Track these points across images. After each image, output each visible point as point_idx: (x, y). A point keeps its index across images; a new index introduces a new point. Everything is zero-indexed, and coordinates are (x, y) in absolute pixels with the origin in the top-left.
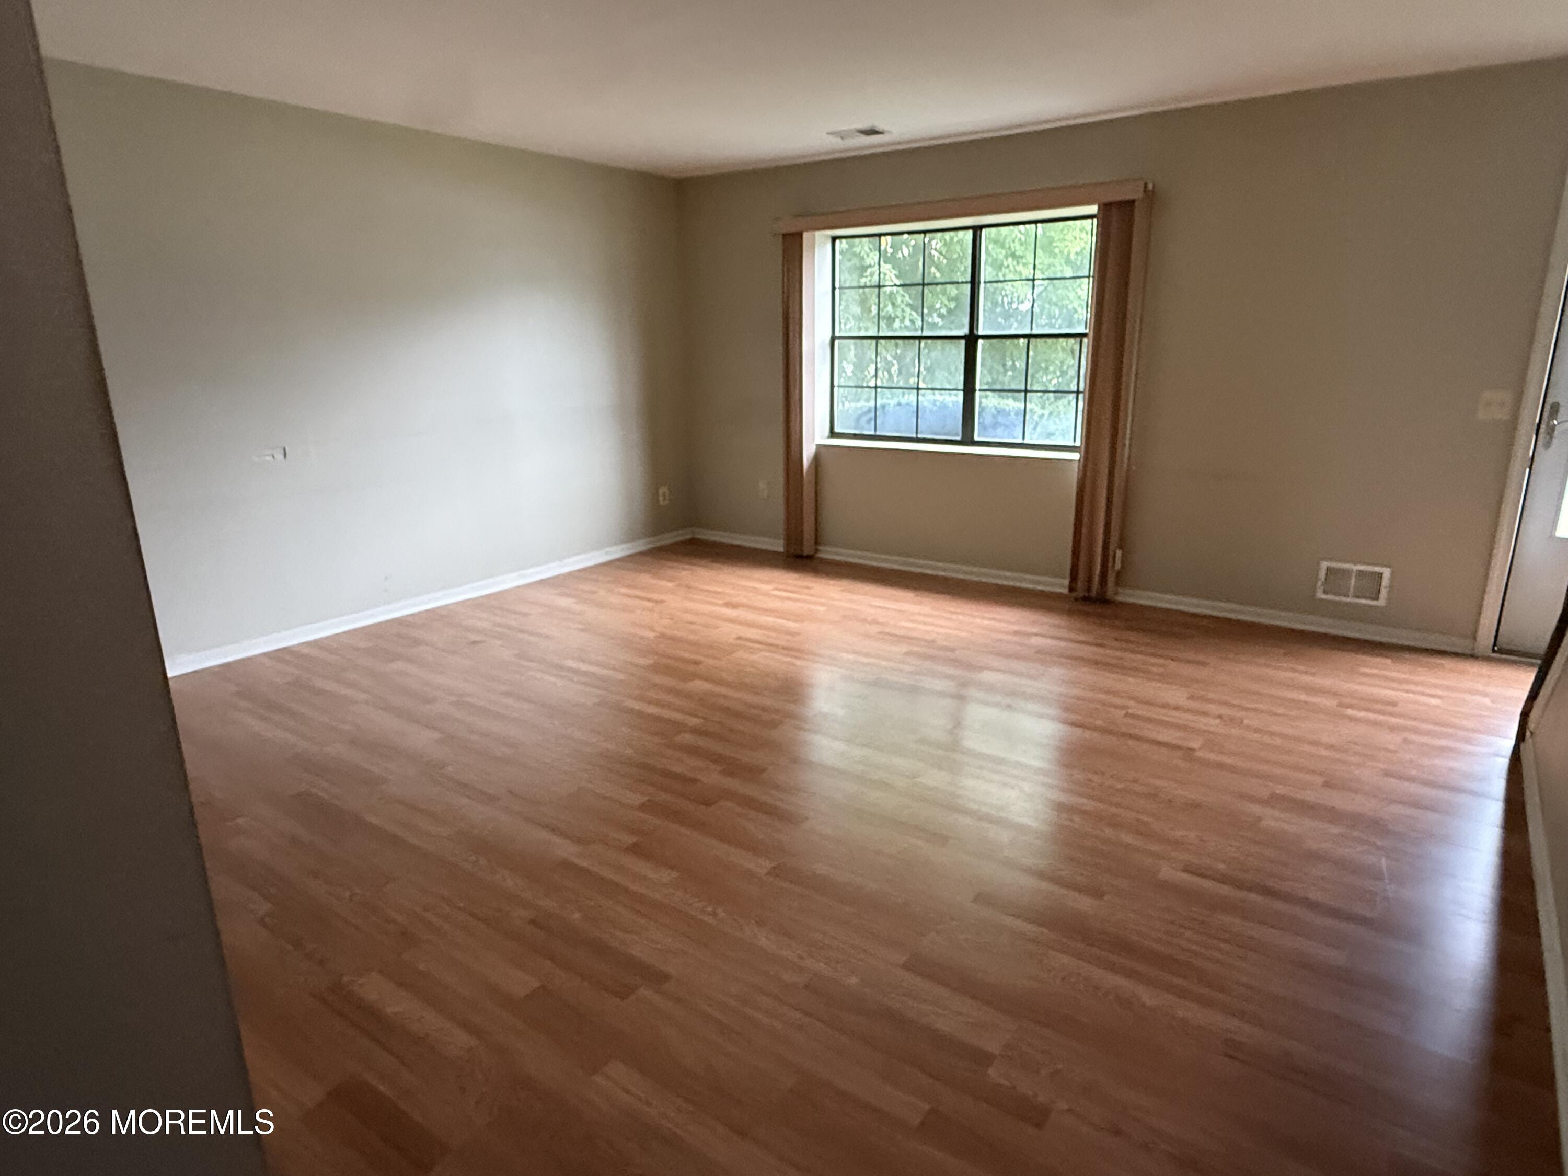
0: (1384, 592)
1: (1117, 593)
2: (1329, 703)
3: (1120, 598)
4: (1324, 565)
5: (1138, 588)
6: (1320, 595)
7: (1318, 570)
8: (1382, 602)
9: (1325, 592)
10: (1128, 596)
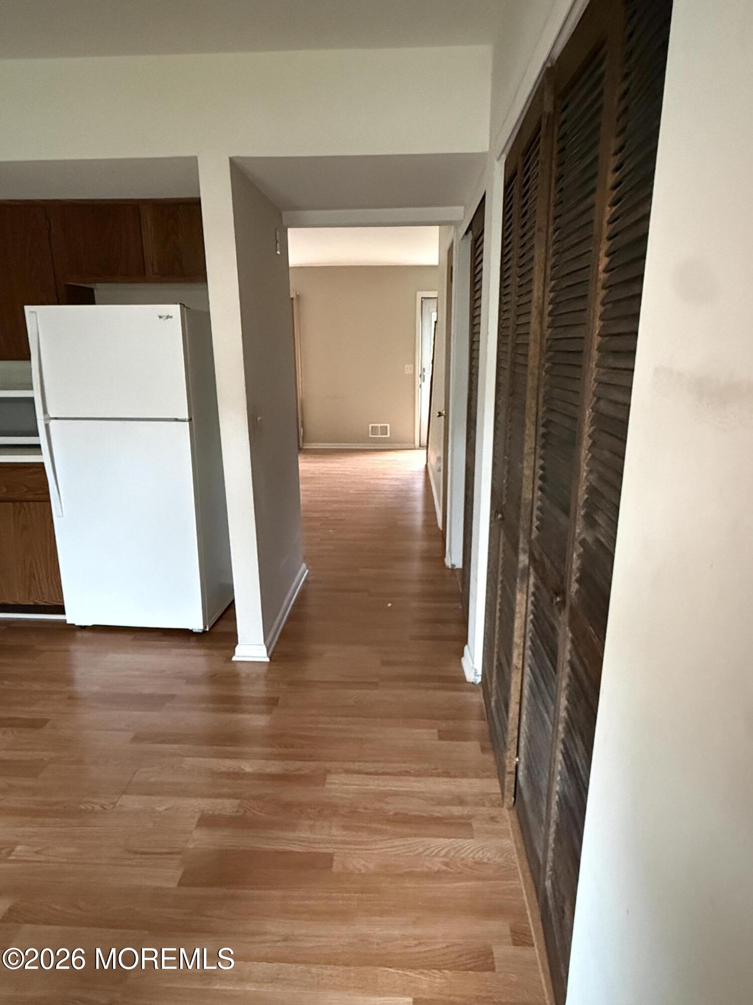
0: (388, 432)
1: (303, 446)
2: (379, 462)
3: (305, 447)
4: (371, 425)
5: (309, 442)
6: (371, 436)
7: (368, 427)
8: (388, 436)
9: (372, 435)
10: (308, 446)
